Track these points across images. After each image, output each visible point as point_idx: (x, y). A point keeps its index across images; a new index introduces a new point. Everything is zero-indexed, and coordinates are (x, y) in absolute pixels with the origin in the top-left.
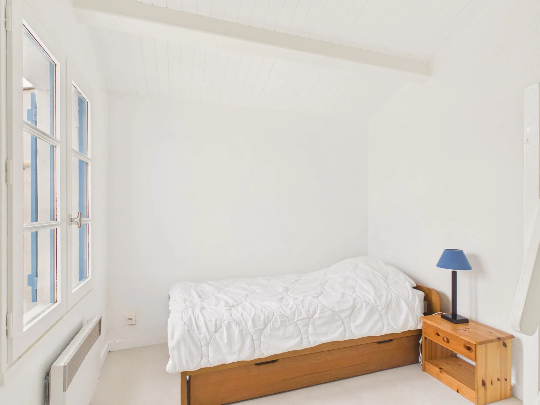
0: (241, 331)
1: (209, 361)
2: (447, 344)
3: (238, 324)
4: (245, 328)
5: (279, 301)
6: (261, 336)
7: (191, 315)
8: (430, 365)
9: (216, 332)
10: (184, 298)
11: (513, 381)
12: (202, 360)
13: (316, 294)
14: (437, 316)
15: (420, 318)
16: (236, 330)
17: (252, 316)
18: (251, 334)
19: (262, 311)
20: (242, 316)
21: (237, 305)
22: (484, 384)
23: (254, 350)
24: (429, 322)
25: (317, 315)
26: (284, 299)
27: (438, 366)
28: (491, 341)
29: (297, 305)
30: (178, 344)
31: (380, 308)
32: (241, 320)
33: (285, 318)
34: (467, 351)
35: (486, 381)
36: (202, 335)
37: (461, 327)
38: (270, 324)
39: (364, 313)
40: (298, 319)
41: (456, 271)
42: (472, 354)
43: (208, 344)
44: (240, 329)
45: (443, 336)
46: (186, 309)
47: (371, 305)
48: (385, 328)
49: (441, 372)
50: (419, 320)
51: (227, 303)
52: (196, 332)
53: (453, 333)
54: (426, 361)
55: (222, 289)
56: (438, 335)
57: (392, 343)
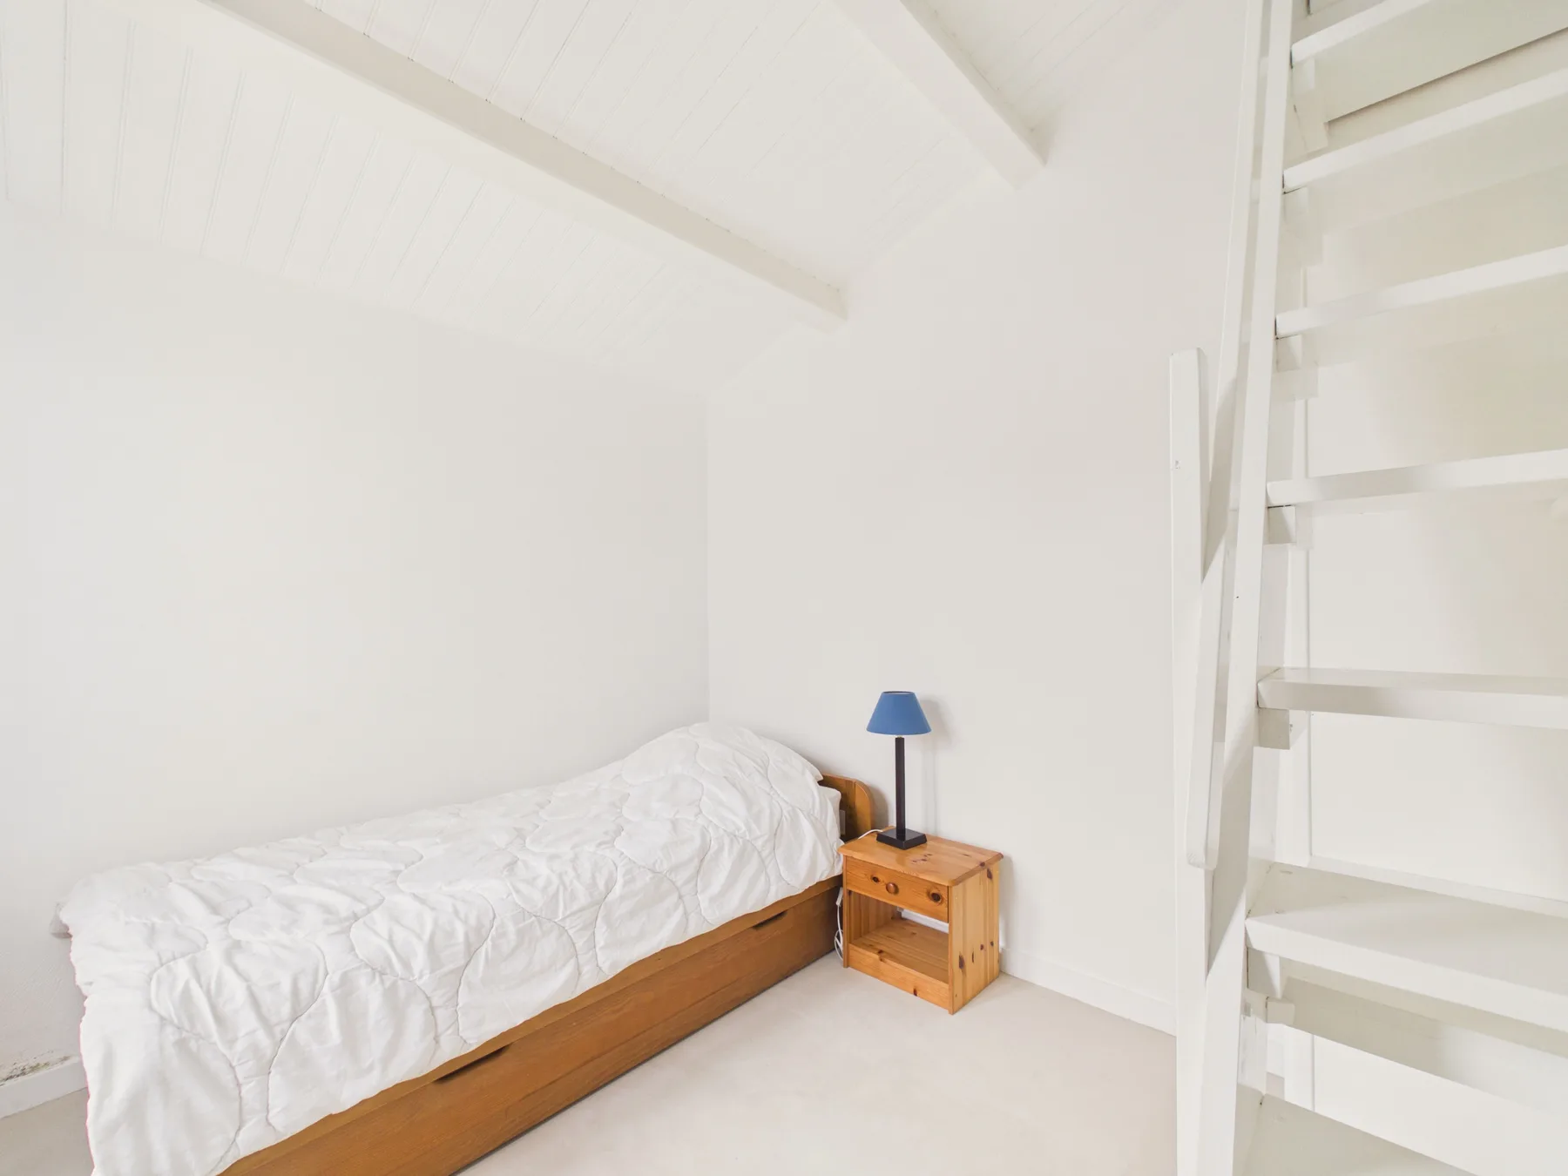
0: (390, 993)
1: (269, 1124)
2: (893, 896)
3: (378, 972)
4: (402, 979)
5: (505, 873)
6: (458, 992)
7: (187, 983)
8: (861, 950)
9: (295, 1018)
10: (145, 924)
11: (1002, 944)
12: (241, 1132)
13: (606, 833)
14: (867, 837)
15: (838, 850)
16: (371, 996)
17: (426, 937)
18: (424, 993)
19: (456, 912)
20: (391, 941)
21: (369, 911)
22: (962, 964)
23: (436, 1039)
24: (858, 856)
25: (618, 890)
26: (519, 863)
27: (876, 949)
28: (970, 874)
29: (560, 876)
30: (135, 1108)
31: (759, 843)
32: (388, 959)
33: (531, 917)
34: (932, 903)
35: (964, 957)
36: (240, 1046)
37: (916, 854)
38: (483, 949)
39: (726, 861)
40: (568, 913)
41: (903, 736)
42: (943, 908)
43: (266, 1070)
44: (388, 984)
45: (886, 882)
46: (162, 965)
47: (741, 840)
48: (773, 889)
49: (881, 960)
50: (836, 854)
51: (326, 909)
52: (216, 1037)
53: (899, 868)
54: (850, 943)
55: (299, 866)
56: (876, 880)
57: (784, 918)
